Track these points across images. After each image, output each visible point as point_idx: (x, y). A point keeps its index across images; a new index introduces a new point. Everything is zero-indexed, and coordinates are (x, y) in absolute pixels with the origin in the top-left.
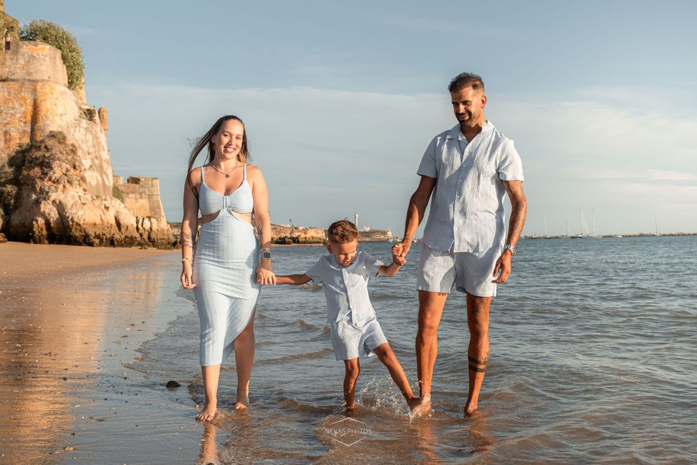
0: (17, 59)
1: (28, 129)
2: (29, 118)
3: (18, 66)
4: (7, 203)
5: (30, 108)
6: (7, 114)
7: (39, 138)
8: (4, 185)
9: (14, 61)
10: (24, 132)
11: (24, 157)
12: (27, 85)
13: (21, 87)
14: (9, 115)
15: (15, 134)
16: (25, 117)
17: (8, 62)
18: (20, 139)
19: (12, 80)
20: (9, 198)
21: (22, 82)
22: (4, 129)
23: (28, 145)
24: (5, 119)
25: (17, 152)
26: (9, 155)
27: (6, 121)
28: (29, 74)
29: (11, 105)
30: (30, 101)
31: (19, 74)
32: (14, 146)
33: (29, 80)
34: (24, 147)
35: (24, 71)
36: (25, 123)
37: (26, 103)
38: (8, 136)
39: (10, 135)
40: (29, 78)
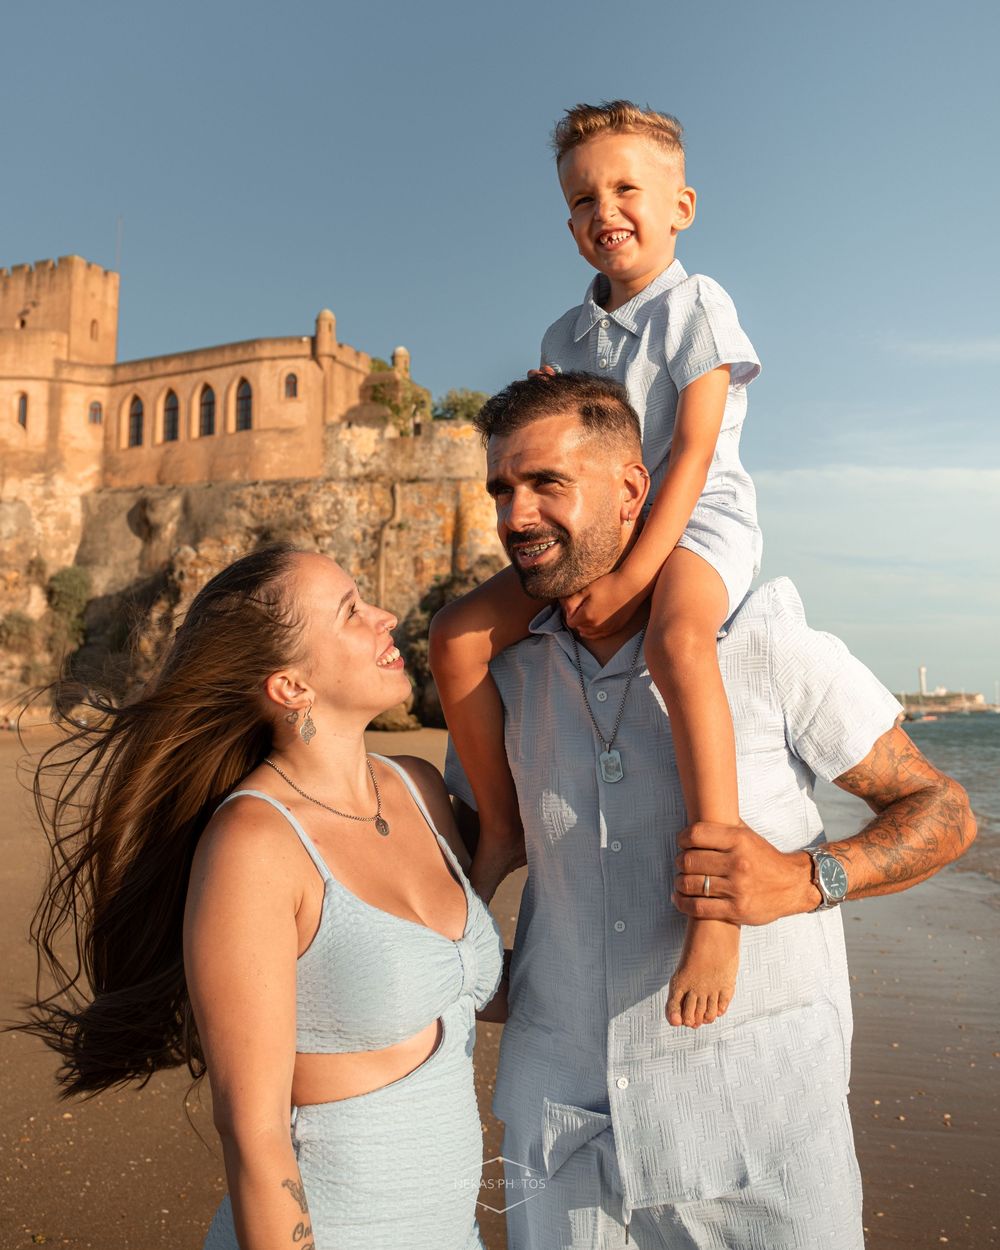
0: (431, 449)
1: (448, 552)
2: (449, 536)
3: (433, 458)
4: (419, 667)
5: (450, 521)
6: (417, 531)
7: (464, 566)
8: (415, 639)
9: (427, 451)
10: (443, 557)
11: (443, 596)
12: (446, 486)
13: (437, 490)
14: (421, 533)
15: (428, 561)
16: (444, 535)
17: (419, 454)
18: (437, 568)
19: (425, 480)
20: (423, 659)
21: (438, 483)
22: (414, 554)
23: (448, 577)
24: (414, 539)
25: (433, 589)
26: (420, 594)
27: (416, 543)
28: (449, 469)
29: (423, 517)
30: (450, 510)
31: (435, 470)
32: (428, 581)
33: (449, 479)
34: (443, 581)
35: (442, 466)
36: (444, 544)
37: (444, 513)
38: (419, 566)
39: (422, 562)
40: (447, 475)
